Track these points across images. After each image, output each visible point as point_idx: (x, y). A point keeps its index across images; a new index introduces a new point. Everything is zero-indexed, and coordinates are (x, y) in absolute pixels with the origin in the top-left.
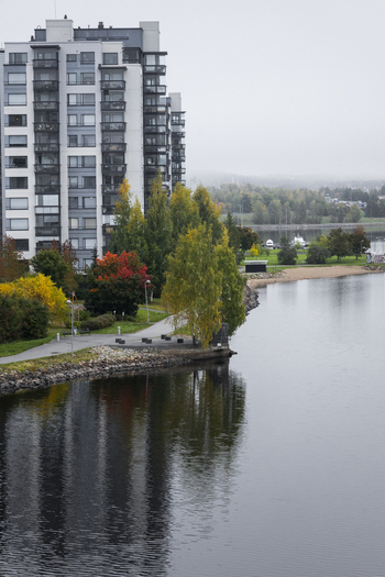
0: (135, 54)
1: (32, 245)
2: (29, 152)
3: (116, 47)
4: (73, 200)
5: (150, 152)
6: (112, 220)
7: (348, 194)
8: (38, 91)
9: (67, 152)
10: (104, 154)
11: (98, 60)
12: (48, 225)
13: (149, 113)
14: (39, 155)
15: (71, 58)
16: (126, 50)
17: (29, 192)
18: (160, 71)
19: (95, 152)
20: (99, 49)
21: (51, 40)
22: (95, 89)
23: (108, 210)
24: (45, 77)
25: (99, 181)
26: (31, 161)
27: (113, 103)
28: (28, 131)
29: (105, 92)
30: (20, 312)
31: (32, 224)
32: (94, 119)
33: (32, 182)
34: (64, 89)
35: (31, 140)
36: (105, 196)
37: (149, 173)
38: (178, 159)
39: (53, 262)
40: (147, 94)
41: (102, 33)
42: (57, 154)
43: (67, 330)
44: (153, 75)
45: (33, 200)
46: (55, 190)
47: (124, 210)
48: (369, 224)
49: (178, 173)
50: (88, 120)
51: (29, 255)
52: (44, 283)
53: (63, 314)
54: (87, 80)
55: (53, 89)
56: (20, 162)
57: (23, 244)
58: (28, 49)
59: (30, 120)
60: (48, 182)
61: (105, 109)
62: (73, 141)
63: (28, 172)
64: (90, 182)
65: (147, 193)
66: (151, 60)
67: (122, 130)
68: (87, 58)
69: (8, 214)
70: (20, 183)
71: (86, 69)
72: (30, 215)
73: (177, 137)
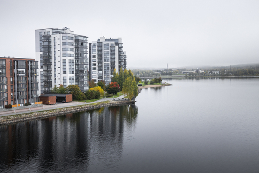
0: (117, 44)
1: (97, 81)
2: (96, 63)
3: (113, 43)
4: (105, 72)
5: (120, 63)
6: (112, 76)
7: (158, 71)
8: (98, 51)
9: (104, 63)
10: (111, 63)
11: (110, 45)
12: (100, 77)
13: (120, 55)
14: (98, 63)
15: (105, 45)
16: (115, 43)
17: (97, 70)
18: (122, 47)
19: (109, 63)
20: (110, 43)
21: (101, 41)
22: (109, 51)
23: (112, 74)
24: (100, 48)
25: (110, 68)
26: (97, 64)
27: (113, 53)
28: (96, 59)
29: (111, 51)
30: (95, 93)
31: (97, 77)
32: (109, 56)
33: (97, 68)
34: (103, 51)
35: (97, 60)
36: (111, 71)
37: (120, 67)
38: (125, 64)
39: (101, 84)
40: (119, 51)
41: (111, 40)
42: (102, 63)
43: (104, 97)
44: (120, 48)
45: (97, 72)
46: (102, 70)
47: (115, 74)
48: (162, 77)
49: (125, 67)
50: (108, 57)
52: (99, 88)
53: (103, 94)
54: (108, 49)
55: (101, 51)
56: (95, 65)
57: (95, 80)
58: (96, 43)
59: (97, 56)
60: (100, 69)
61: (111, 54)
62: (105, 61)
64: (108, 68)
65: (119, 71)
66: (120, 45)
67: (115, 58)
68: (108, 45)
69: (92, 75)
70: (95, 69)
71: (108, 47)
72: (97, 75)
73: (125, 60)
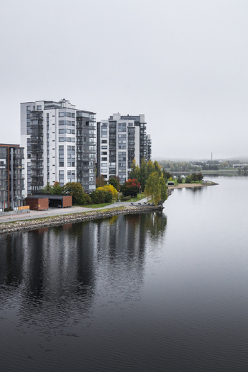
0: (138, 123)
1: (108, 177)
2: (108, 151)
3: (132, 121)
4: (120, 164)
5: (141, 151)
6: (130, 170)
7: (197, 163)
8: (110, 133)
9: (118, 151)
10: (129, 151)
11: (127, 125)
12: (113, 171)
13: (141, 140)
14: (110, 151)
15: (120, 124)
16: (135, 122)
17: (108, 162)
18: (144, 128)
19: (126, 151)
20: (128, 122)
21: (114, 119)
22: (126, 133)
23: (129, 167)
24: (112, 130)
25: (127, 159)
26: (108, 153)
27: (131, 138)
28: (107, 145)
29: (129, 134)
30: (104, 195)
31: (108, 171)
32: (126, 142)
33: (108, 159)
34: (118, 133)
35: (108, 147)
36: (129, 163)
37: (141, 157)
38: (149, 153)
39: (114, 181)
40: (141, 134)
41: (128, 117)
42: (115, 151)
43: (117, 201)
44: (143, 129)
45: (109, 164)
46: (115, 161)
47: (134, 167)
48: (203, 172)
49: (149, 157)
50: (124, 142)
51: (107, 179)
52: (111, 187)
53: (116, 196)
54: (124, 131)
55: (115, 133)
56: (105, 153)
57: (106, 176)
58: (108, 122)
59: (108, 141)
60: (113, 159)
61: (129, 139)
62: (120, 148)
63: (107, 156)
64: (125, 159)
65: (140, 163)
66: (142, 125)
67: (134, 145)
68: (124, 124)
69: (101, 168)
70: (105, 159)
71: (124, 127)
72: (108, 168)
73: (149, 147)
